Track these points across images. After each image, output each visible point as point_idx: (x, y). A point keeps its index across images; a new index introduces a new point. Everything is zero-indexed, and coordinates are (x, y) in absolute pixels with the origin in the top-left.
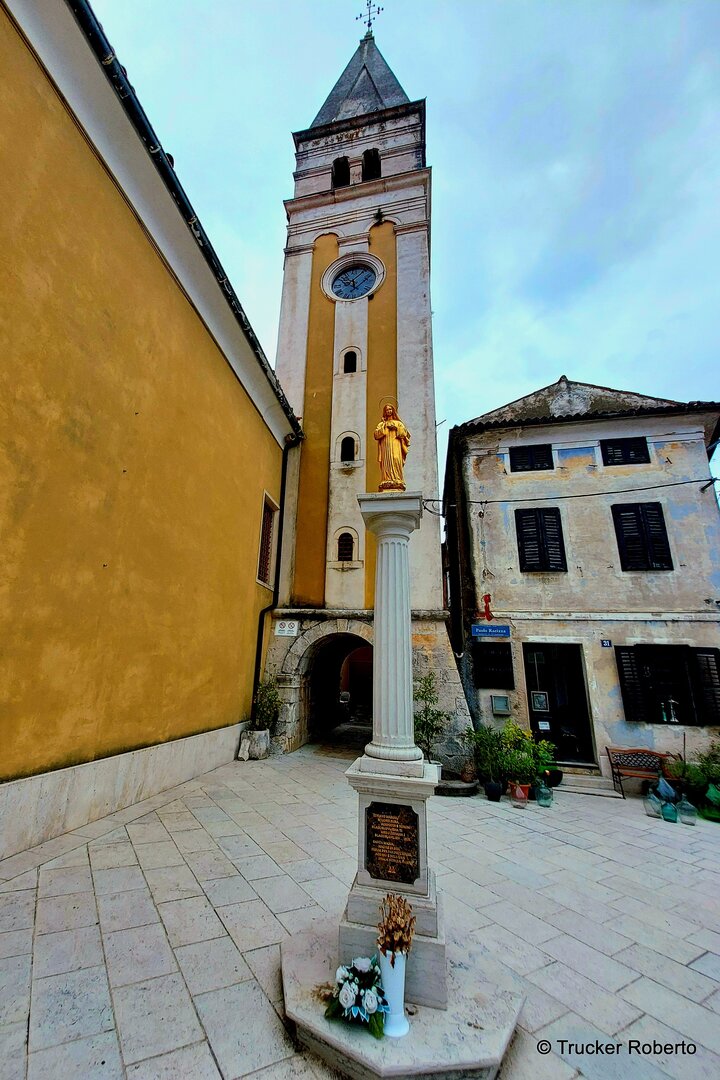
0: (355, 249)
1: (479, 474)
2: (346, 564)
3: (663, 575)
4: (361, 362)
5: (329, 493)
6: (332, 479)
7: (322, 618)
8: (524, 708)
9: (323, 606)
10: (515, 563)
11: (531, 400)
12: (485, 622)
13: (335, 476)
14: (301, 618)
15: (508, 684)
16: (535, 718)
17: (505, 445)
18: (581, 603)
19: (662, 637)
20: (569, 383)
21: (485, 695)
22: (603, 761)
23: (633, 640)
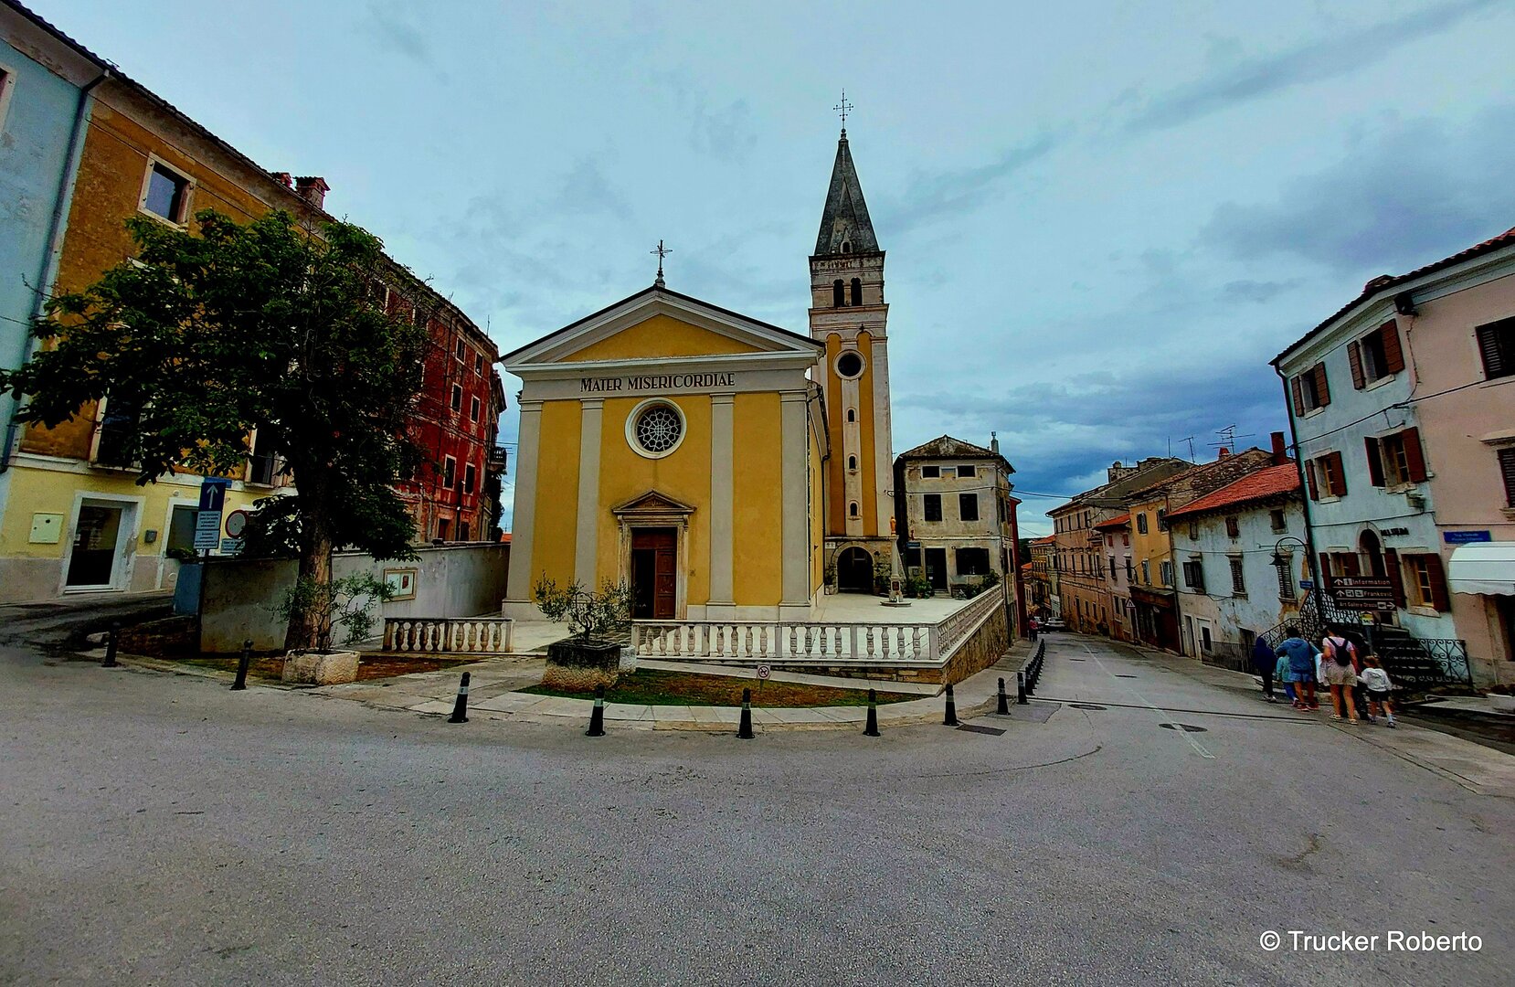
0: (850, 347)
1: (910, 478)
2: (855, 517)
3: (975, 522)
4: (857, 416)
5: (845, 484)
6: (846, 477)
7: (846, 541)
8: (924, 571)
9: (845, 535)
10: (923, 518)
11: (932, 444)
12: (911, 541)
13: (847, 476)
14: (836, 541)
15: (919, 564)
16: (928, 575)
17: (921, 466)
18: (946, 533)
19: (972, 545)
20: (948, 438)
21: (910, 568)
22: (949, 588)
23: (962, 547)
